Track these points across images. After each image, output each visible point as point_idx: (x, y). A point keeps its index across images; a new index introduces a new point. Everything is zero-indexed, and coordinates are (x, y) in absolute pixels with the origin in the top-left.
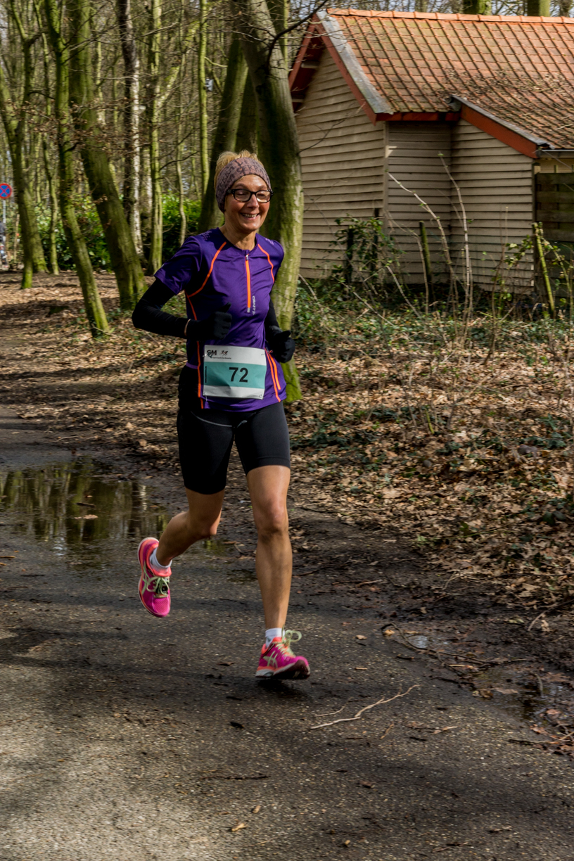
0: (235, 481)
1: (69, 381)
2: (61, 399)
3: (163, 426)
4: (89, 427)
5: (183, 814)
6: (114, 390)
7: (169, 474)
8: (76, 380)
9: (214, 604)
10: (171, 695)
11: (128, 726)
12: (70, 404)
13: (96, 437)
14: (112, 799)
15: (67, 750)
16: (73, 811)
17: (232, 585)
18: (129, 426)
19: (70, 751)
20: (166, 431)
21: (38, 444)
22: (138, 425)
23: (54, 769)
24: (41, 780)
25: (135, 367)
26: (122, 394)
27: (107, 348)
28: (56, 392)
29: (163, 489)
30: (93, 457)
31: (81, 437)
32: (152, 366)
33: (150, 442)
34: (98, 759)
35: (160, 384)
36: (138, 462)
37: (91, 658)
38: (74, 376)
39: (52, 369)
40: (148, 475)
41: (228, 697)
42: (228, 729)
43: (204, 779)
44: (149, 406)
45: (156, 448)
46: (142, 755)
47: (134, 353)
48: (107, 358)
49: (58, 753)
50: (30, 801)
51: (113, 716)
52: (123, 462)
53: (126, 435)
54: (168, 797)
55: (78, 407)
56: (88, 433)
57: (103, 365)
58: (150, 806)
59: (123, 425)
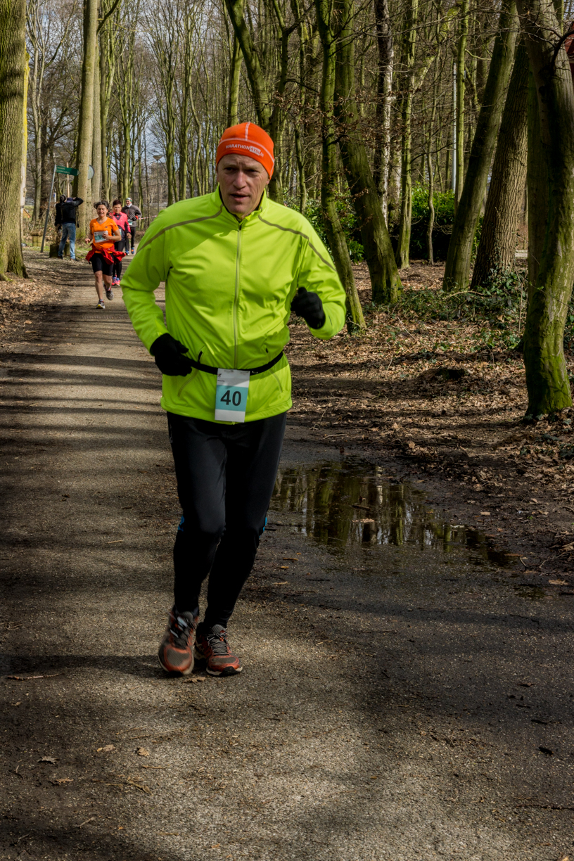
0: (510, 490)
1: (328, 376)
2: (323, 394)
3: (429, 428)
4: (354, 425)
5: (504, 842)
6: (375, 388)
7: (441, 479)
8: (334, 376)
9: (504, 619)
10: (474, 714)
11: (435, 745)
12: (332, 400)
13: (363, 436)
14: (429, 822)
15: (378, 767)
16: (392, 832)
17: (521, 600)
18: (395, 426)
19: (380, 768)
20: (433, 433)
21: (306, 441)
22: (404, 426)
23: (367, 787)
24: (356, 796)
25: (395, 365)
26: (383, 391)
27: (364, 343)
28: (317, 387)
29: (437, 495)
30: (362, 457)
31: (347, 435)
32: (413, 364)
33: (417, 444)
34: (410, 779)
35: (422, 383)
36: (408, 465)
37: (388, 671)
38: (333, 371)
39: (310, 363)
40: (419, 479)
41: (533, 721)
42: (537, 755)
43: (521, 806)
44: (412, 406)
45: (425, 450)
46: (454, 777)
47: (392, 350)
48: (364, 354)
49: (369, 770)
50: (348, 818)
51: (420, 734)
52: (393, 464)
53: (394, 436)
54: (486, 823)
55: (341, 404)
56: (354, 432)
57: (361, 360)
58: (470, 832)
59: (389, 425)
